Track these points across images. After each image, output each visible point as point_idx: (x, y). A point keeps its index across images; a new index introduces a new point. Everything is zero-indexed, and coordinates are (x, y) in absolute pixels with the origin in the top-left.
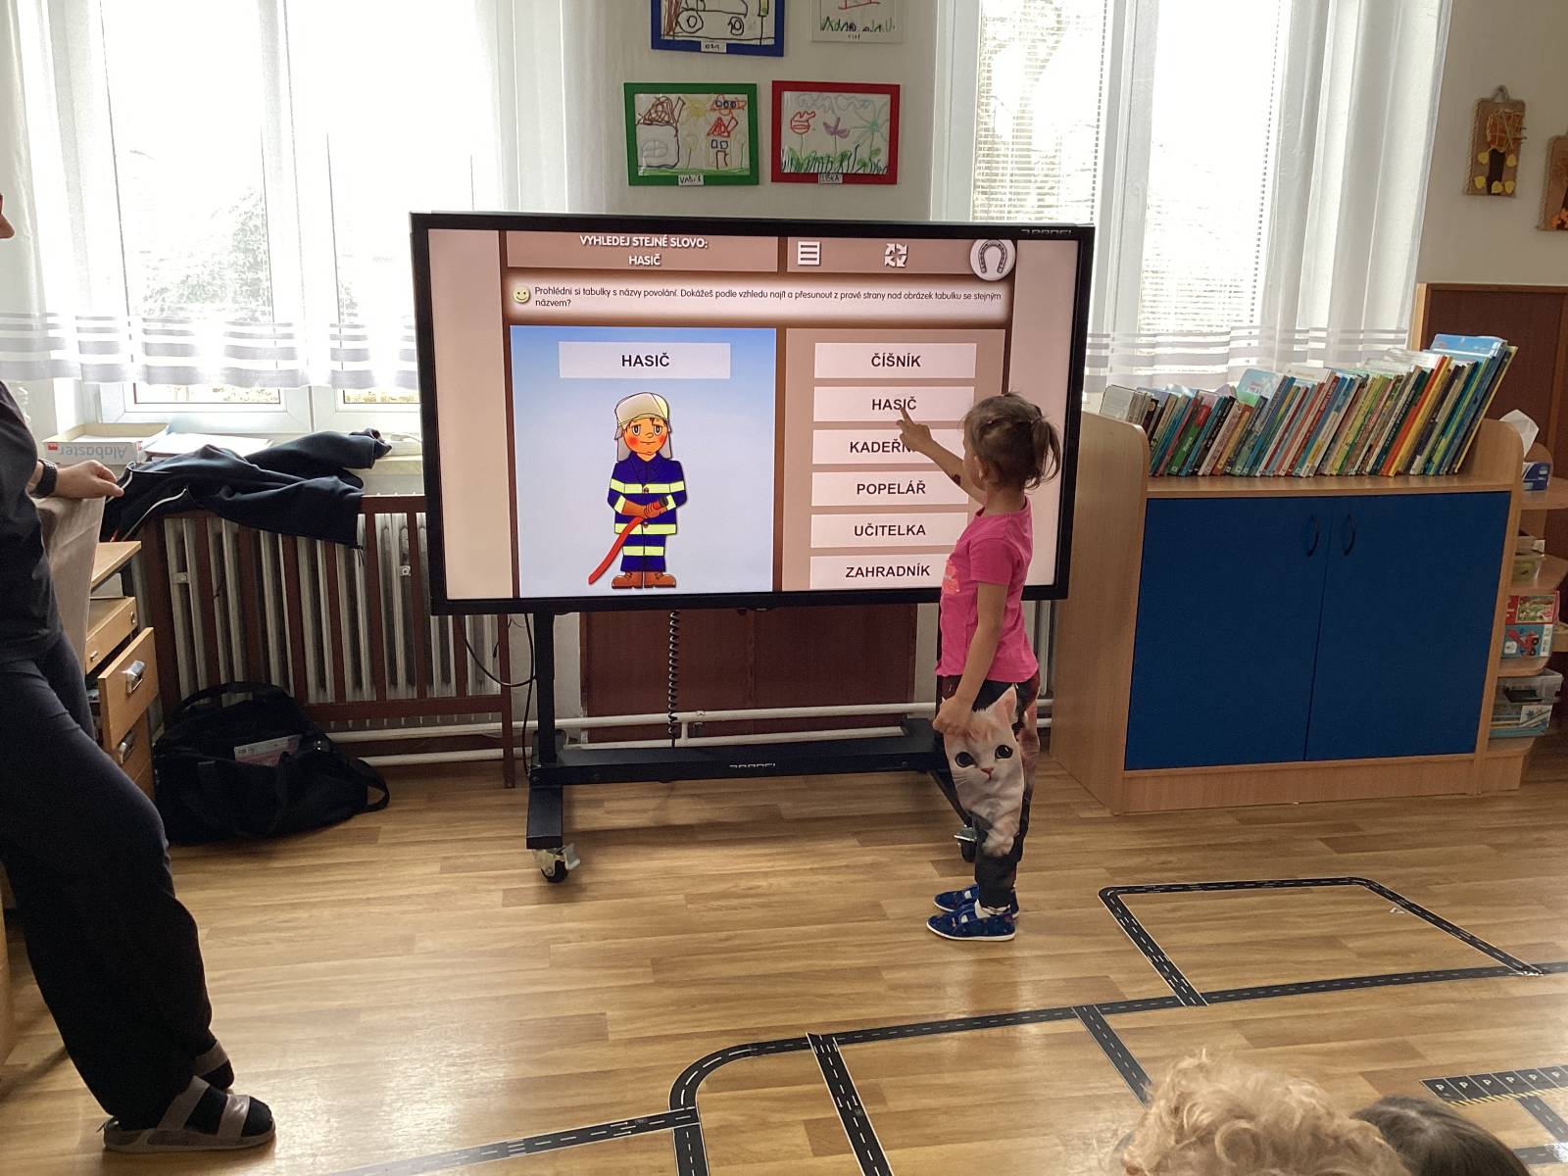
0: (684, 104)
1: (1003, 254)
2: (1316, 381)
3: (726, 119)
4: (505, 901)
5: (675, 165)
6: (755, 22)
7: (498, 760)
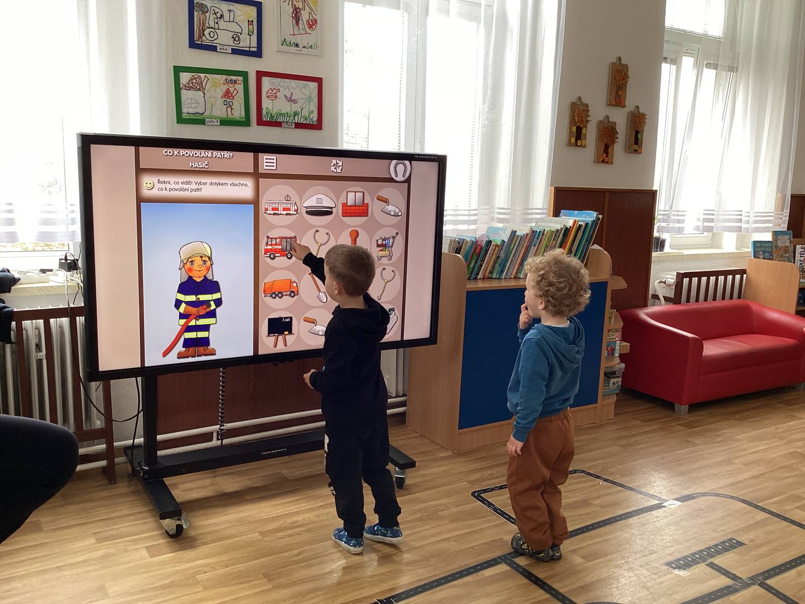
1: (405, 168)
2: (525, 232)
3: (231, 90)
4: (151, 554)
5: (203, 113)
6: (246, 38)
7: (104, 468)
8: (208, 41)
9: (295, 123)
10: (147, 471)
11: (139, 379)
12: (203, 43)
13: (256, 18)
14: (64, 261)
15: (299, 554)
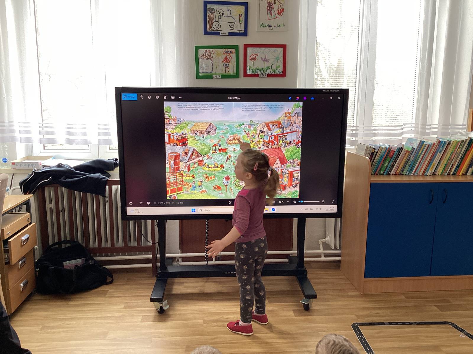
0: (214, 52)
2: (432, 142)
3: (228, 57)
5: (212, 72)
6: (238, 25)
7: (151, 267)
8: (215, 30)
9: (268, 74)
12: (212, 31)
13: (244, 13)
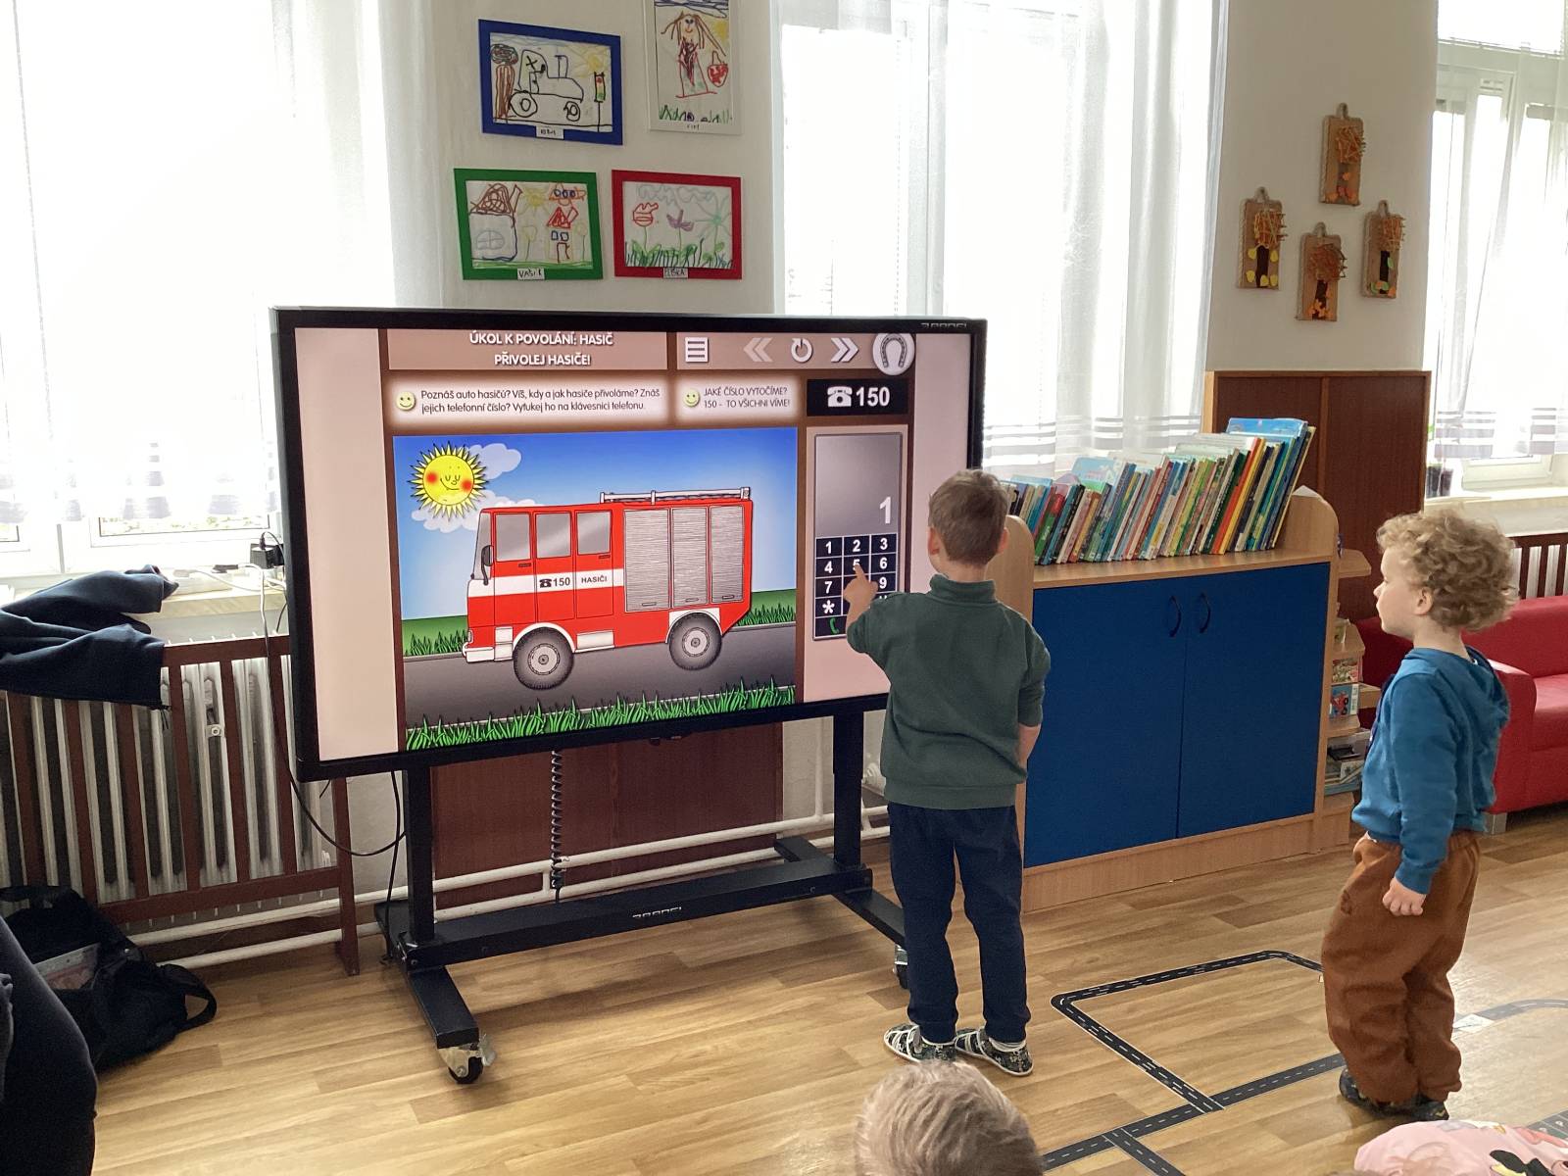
0: (521, 192)
1: (903, 348)
2: (1155, 467)
3: (565, 210)
4: (420, 1116)
5: (513, 257)
6: (591, 108)
7: (337, 943)
8: (518, 118)
9: (689, 269)
10: (415, 951)
11: (398, 774)
12: (509, 122)
13: (610, 69)
14: (258, 549)
15: (704, 1120)
